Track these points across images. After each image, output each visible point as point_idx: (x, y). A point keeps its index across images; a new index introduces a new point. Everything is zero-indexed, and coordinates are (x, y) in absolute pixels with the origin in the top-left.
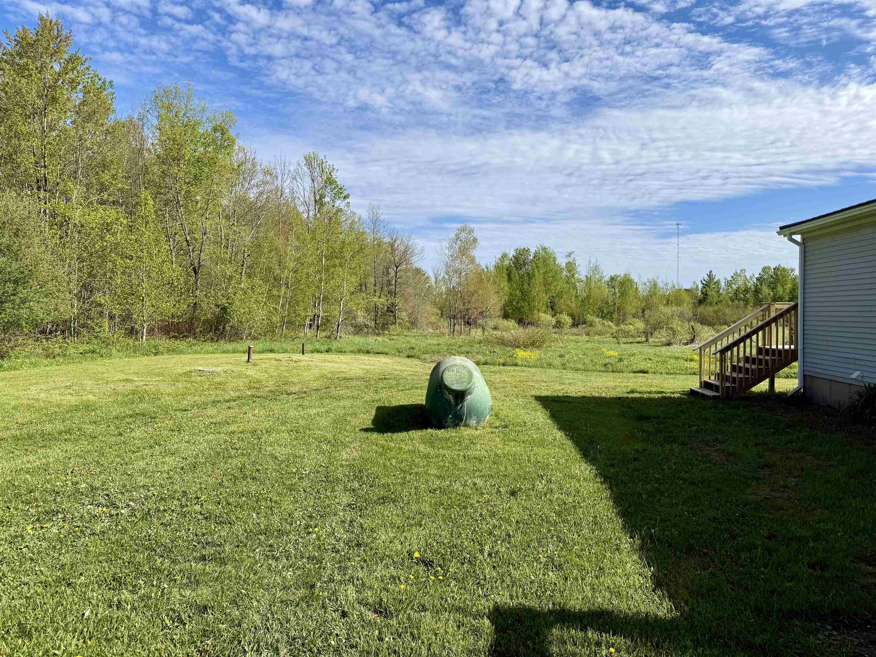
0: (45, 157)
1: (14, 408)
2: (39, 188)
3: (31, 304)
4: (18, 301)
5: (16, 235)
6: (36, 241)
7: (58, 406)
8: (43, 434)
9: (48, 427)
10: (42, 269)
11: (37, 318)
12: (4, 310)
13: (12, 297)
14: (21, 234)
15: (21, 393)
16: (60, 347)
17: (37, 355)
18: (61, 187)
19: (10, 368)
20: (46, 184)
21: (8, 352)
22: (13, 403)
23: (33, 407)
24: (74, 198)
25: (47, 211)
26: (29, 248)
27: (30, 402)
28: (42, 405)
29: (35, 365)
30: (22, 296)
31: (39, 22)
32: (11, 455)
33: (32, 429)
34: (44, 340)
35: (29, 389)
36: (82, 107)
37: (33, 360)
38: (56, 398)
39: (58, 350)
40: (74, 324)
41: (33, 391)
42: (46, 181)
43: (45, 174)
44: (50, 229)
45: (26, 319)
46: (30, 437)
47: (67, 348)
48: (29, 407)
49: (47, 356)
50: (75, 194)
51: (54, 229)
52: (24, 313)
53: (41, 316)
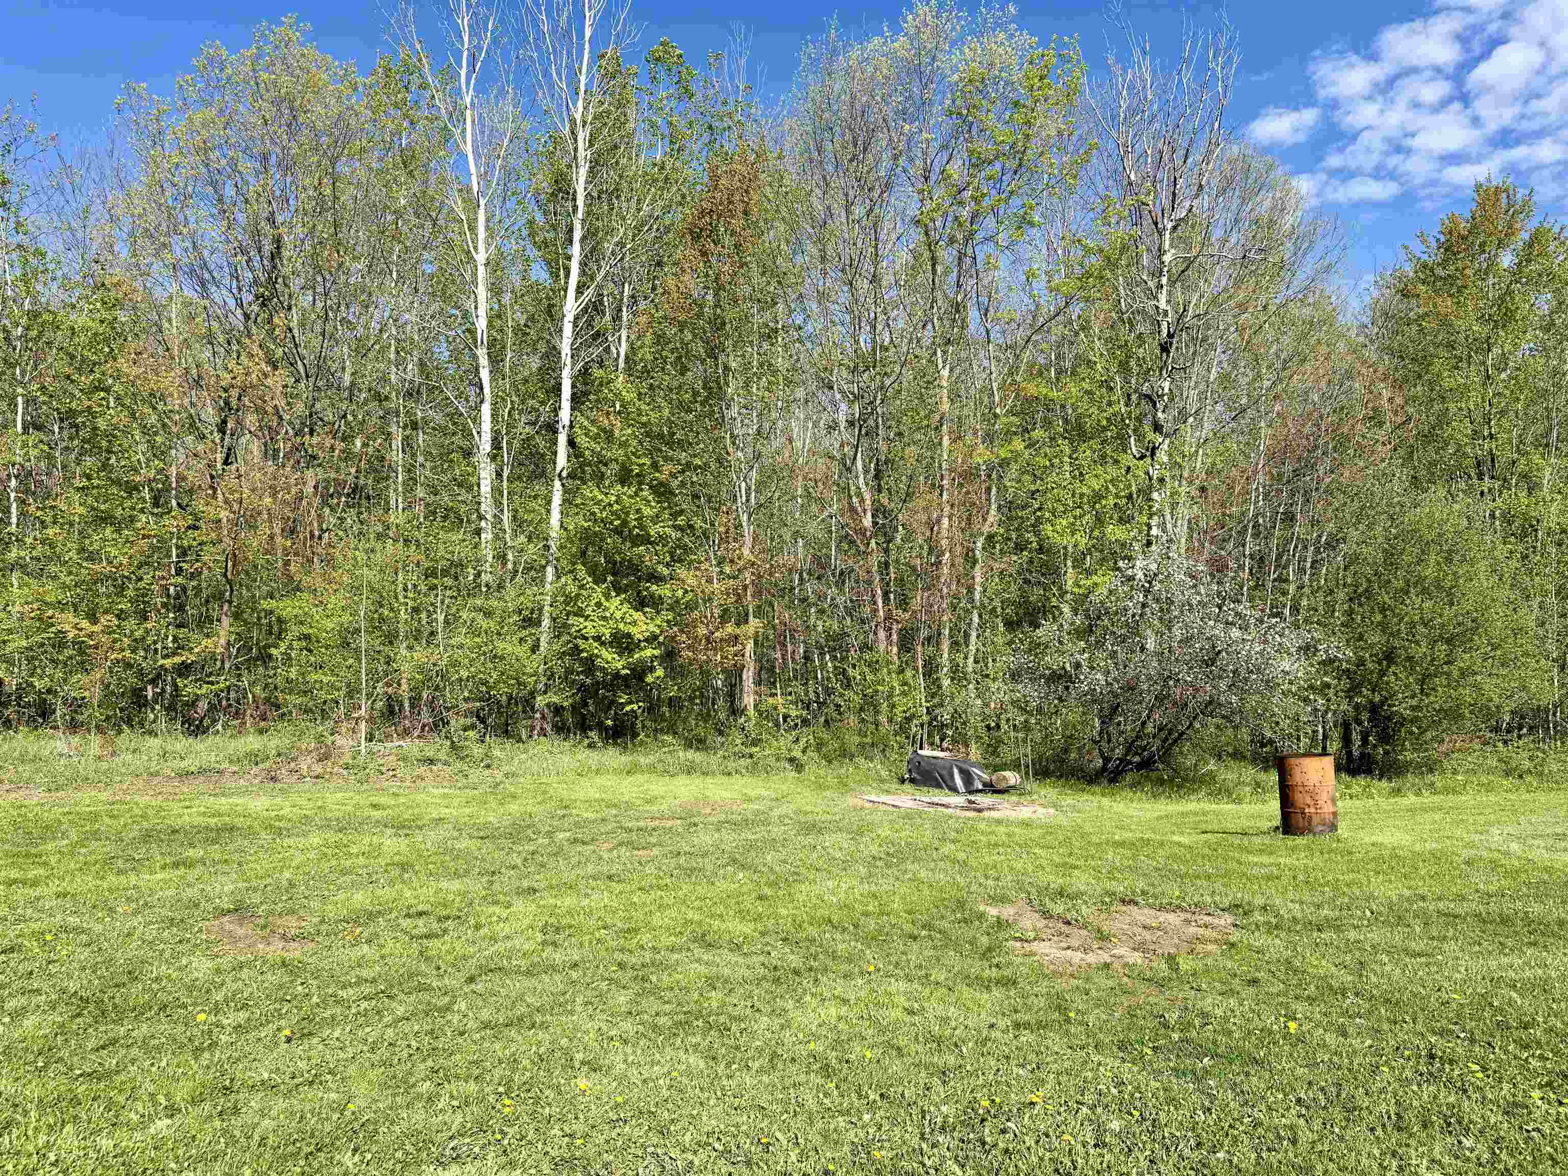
0: (1490, 420)
1: (1468, 863)
2: (1480, 476)
3: (1479, 678)
4: (1456, 673)
5: (1449, 560)
6: (1483, 569)
7: (1546, 869)
8: (1528, 920)
9: (1535, 909)
10: (1496, 617)
11: (1491, 704)
12: (1433, 689)
13: (1446, 668)
14: (1457, 558)
15: (1477, 837)
16: (1531, 759)
17: (1490, 771)
18: (1521, 467)
19: (1447, 791)
20: (1493, 466)
21: (1441, 761)
22: (1466, 853)
23: (1502, 866)
24: (1546, 482)
25: (1497, 513)
26: (1471, 580)
27: (1496, 855)
28: (1517, 864)
29: (1489, 788)
30: (1462, 665)
31: (1475, 195)
32: (1477, 948)
33: (1508, 907)
34: (1500, 744)
35: (1487, 831)
36: (1555, 316)
37: (1484, 779)
38: (1539, 854)
39: (1527, 764)
40: (1554, 714)
41: (1496, 836)
42: (1493, 460)
43: (1491, 450)
44: (1505, 543)
45: (1471, 705)
46: (1505, 921)
47: (1544, 760)
48: (1494, 865)
49: (1507, 774)
50: (1547, 474)
51: (1510, 543)
52: (1467, 693)
53: (1497, 700)
